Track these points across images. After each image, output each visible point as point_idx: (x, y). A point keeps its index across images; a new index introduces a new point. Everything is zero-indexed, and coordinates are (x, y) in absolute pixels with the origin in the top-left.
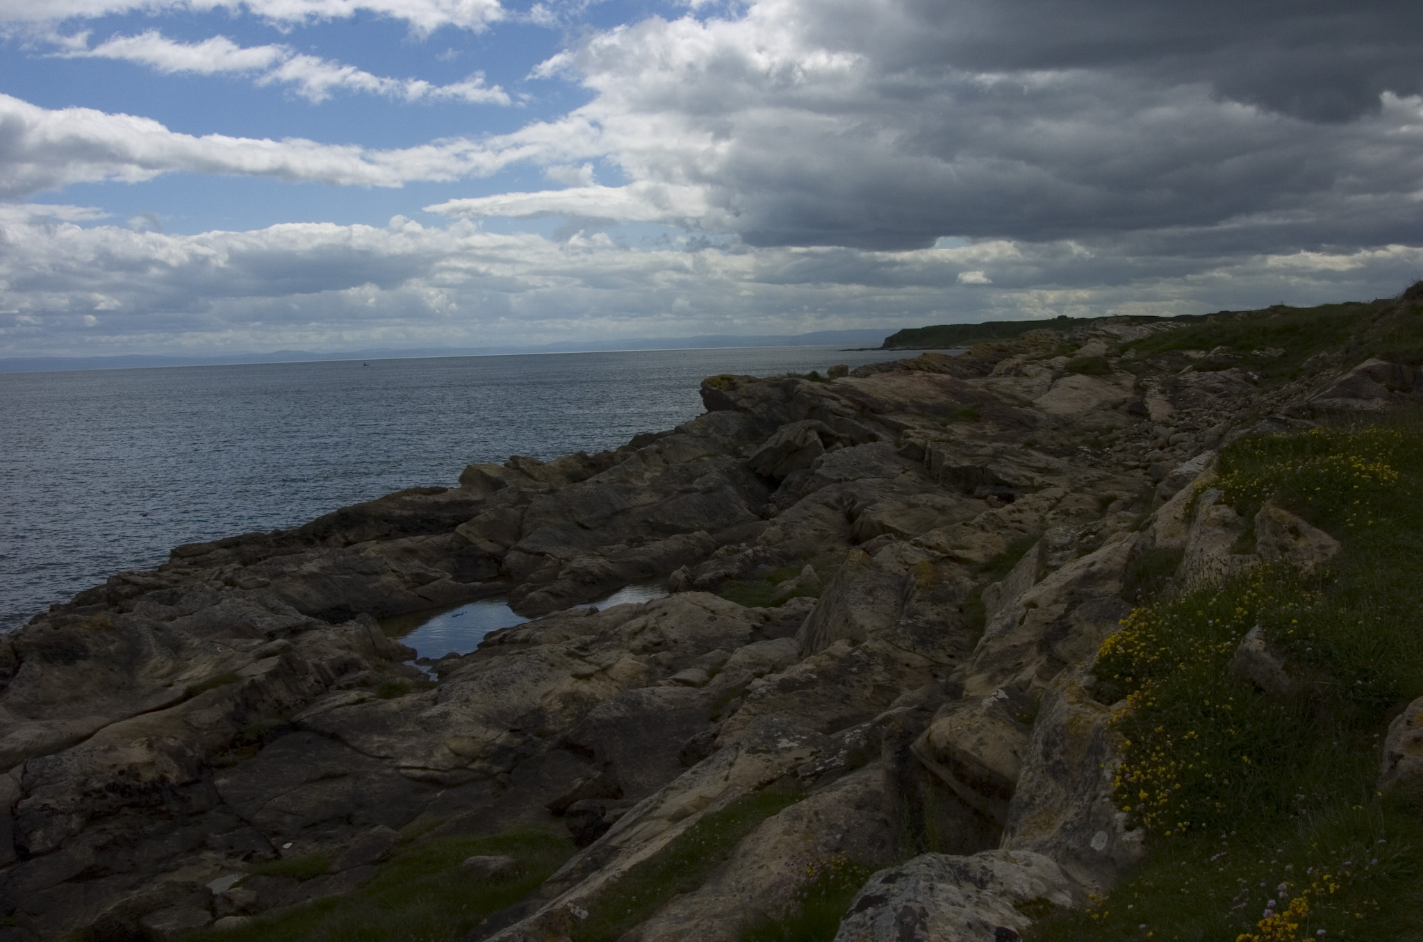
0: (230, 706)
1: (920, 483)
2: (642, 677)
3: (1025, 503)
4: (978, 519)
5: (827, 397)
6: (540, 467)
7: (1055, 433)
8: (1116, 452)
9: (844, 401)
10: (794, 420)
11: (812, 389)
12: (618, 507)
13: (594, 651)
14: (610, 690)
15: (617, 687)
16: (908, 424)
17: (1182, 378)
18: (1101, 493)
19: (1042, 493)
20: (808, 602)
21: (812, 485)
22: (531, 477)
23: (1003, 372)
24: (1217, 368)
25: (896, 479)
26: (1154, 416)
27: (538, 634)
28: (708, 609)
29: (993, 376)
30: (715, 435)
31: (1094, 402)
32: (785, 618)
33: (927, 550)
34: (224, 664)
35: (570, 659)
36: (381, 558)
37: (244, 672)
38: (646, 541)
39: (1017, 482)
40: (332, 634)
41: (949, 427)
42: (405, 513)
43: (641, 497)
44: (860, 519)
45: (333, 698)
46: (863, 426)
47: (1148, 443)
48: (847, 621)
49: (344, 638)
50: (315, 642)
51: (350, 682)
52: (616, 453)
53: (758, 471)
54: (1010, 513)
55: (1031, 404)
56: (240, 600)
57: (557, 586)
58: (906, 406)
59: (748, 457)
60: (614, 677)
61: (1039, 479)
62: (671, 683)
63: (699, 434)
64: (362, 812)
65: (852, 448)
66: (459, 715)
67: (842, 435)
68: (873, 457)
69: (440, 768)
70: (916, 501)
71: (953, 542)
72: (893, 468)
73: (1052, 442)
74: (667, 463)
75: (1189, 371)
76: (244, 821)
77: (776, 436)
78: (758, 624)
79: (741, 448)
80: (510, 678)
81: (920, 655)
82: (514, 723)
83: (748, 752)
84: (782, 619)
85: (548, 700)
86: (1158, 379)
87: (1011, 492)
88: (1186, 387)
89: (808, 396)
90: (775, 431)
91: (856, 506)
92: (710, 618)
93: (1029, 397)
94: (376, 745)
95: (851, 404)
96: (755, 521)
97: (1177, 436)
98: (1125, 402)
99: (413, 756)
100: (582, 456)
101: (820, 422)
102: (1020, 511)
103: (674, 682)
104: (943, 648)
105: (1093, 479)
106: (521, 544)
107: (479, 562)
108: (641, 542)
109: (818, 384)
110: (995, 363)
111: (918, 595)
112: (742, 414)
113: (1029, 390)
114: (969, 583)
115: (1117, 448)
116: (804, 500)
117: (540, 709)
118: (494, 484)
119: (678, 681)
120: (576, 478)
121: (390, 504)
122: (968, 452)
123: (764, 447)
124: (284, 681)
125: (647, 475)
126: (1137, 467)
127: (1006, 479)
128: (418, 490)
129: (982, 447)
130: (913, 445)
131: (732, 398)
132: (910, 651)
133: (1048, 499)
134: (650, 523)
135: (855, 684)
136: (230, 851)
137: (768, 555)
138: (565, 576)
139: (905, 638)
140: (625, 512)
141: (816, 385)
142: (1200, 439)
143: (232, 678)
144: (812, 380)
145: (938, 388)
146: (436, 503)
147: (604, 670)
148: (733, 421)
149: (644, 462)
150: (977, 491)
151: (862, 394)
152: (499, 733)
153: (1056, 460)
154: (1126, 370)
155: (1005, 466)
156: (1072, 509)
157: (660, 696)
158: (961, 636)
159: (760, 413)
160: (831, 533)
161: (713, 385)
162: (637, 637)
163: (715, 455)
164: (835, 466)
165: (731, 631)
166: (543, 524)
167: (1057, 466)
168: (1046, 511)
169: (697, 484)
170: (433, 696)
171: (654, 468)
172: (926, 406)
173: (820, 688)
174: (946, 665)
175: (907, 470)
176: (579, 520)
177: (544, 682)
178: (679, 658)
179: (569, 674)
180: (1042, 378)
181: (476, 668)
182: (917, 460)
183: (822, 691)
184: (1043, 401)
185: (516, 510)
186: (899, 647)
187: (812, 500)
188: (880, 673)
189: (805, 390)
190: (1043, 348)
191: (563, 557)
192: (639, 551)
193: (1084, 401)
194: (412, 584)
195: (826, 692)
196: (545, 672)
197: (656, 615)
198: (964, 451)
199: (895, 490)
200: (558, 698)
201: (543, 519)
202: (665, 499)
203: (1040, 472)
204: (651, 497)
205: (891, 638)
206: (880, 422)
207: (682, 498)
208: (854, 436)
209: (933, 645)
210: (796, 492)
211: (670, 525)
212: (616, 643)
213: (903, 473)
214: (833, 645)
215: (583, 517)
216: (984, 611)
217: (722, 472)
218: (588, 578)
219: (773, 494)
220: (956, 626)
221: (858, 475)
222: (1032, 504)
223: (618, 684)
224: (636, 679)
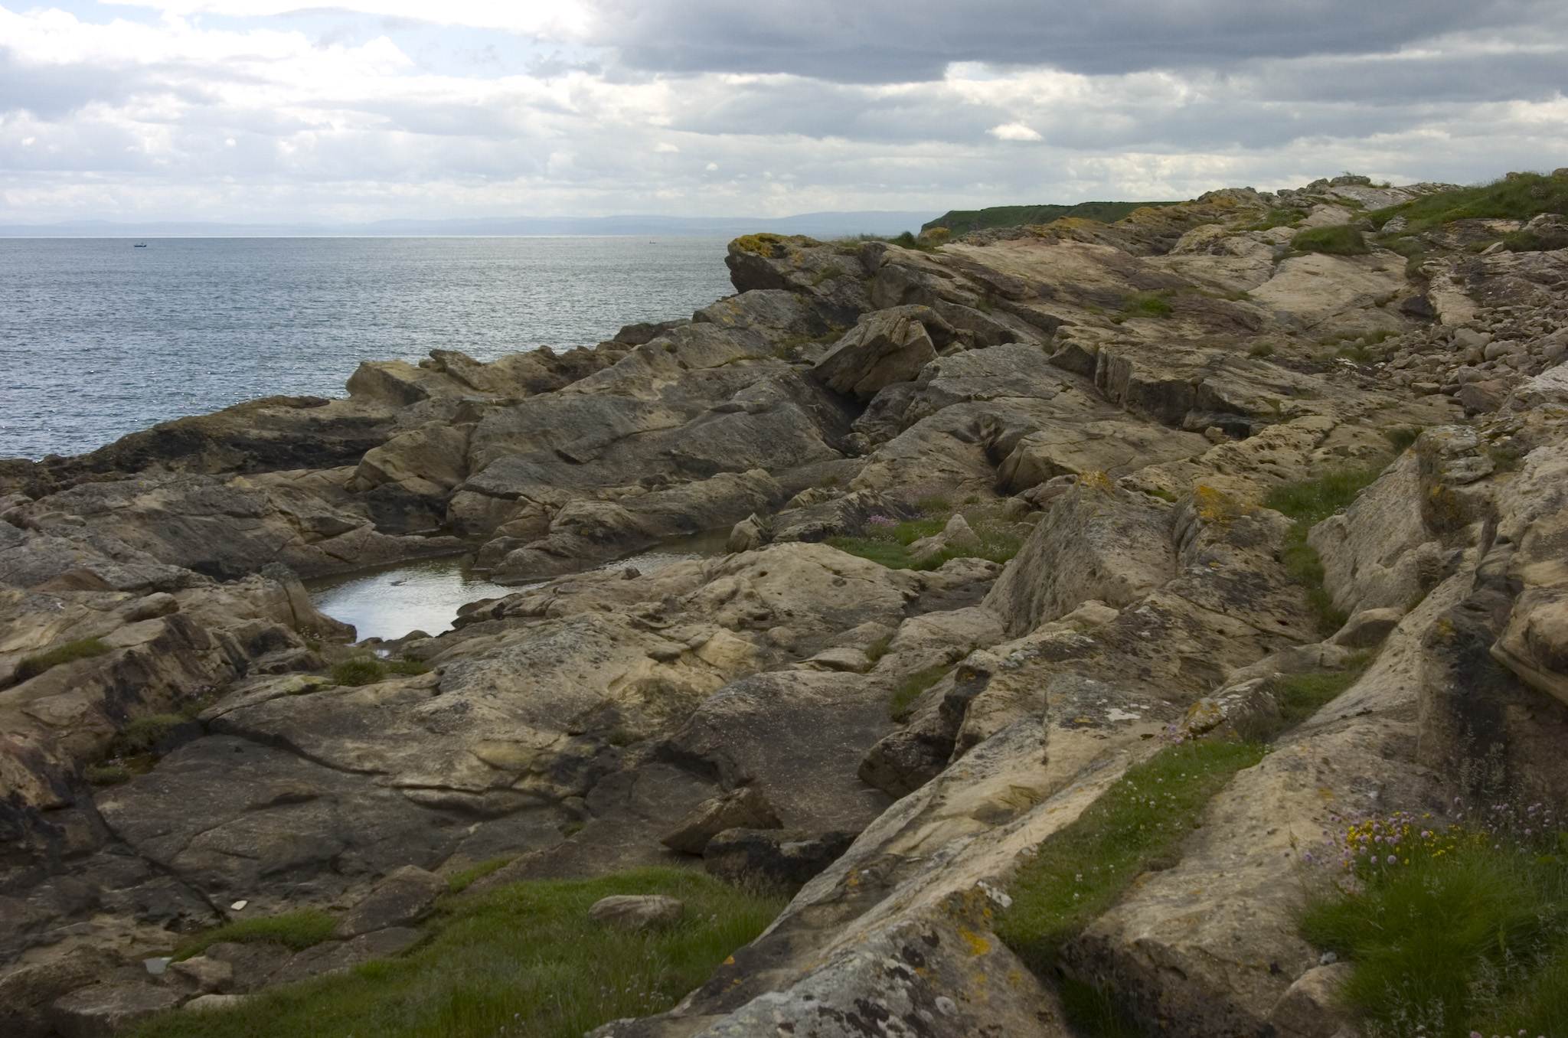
0: (99, 693)
1: (1095, 407)
2: (752, 662)
3: (1278, 436)
4: (1209, 456)
6: (479, 369)
7: (1293, 339)
8: (1397, 368)
9: (959, 280)
10: (878, 309)
11: (908, 259)
12: (620, 430)
13: (671, 622)
14: (710, 680)
15: (719, 676)
16: (1061, 317)
17: (1487, 260)
18: (1389, 426)
19: (1293, 423)
21: (923, 405)
22: (467, 383)
23: (1193, 247)
24: (1543, 245)
25: (1055, 401)
26: (1446, 318)
27: (559, 601)
28: (830, 569)
29: (1178, 254)
30: (756, 326)
31: (1347, 295)
32: (948, 587)
34: (75, 627)
35: (637, 631)
36: (261, 492)
37: (112, 640)
38: (673, 482)
39: (1251, 406)
40: (224, 595)
41: (1125, 324)
42: (266, 434)
43: (653, 416)
44: (1014, 454)
45: (262, 684)
46: (991, 319)
47: (1449, 355)
48: (1093, 573)
49: (246, 602)
50: (198, 607)
51: (281, 664)
52: (596, 351)
53: (832, 382)
54: (1257, 448)
55: (1245, 296)
56: (61, 540)
57: (555, 541)
58: (1055, 290)
59: (813, 364)
60: (711, 662)
61: (1286, 404)
62: (812, 667)
63: (733, 324)
64: (354, 854)
65: (979, 351)
66: (483, 708)
67: (961, 331)
68: (1013, 366)
69: (469, 787)
70: (1096, 431)
71: (1182, 486)
72: (1046, 382)
73: (1292, 352)
74: (686, 367)
75: (1498, 251)
76: (157, 867)
77: (859, 329)
78: (912, 593)
80: (554, 655)
81: (1236, 618)
82: (574, 722)
83: (1062, 725)
84: (943, 588)
85: (619, 690)
86: (1447, 262)
87: (1245, 421)
88: (1496, 274)
89: (902, 269)
90: (853, 324)
91: (1002, 436)
92: (835, 582)
93: (1242, 286)
94: (354, 754)
95: (970, 284)
96: (835, 458)
97: (1495, 345)
98: (1395, 297)
99: (419, 769)
100: (545, 354)
101: (926, 309)
102: (1272, 447)
103: (817, 666)
104: (1269, 611)
105: (1373, 406)
106: (474, 479)
107: (406, 509)
108: (664, 485)
109: (915, 252)
110: (1177, 236)
112: (796, 296)
113: (1240, 275)
115: (1398, 362)
116: (919, 426)
117: (610, 703)
118: (409, 394)
119: (823, 663)
120: (536, 387)
121: (240, 420)
122: (1167, 361)
123: (839, 346)
124: (177, 657)
125: (657, 384)
126: (1436, 391)
127: (1235, 402)
128: (280, 401)
130: (1075, 348)
131: (780, 269)
132: (1220, 613)
134: (674, 455)
135: (1152, 654)
136: (141, 914)
137: (881, 503)
138: (562, 528)
139: (1207, 593)
140: (631, 438)
141: (913, 253)
142: (1535, 350)
143: (94, 649)
144: (904, 247)
145: (1100, 266)
146: (314, 420)
147: (695, 650)
148: (784, 306)
149: (649, 364)
150: (1188, 419)
151: (986, 270)
152: (556, 736)
153: (1305, 377)
154: (1391, 249)
155: (1232, 382)
156: (1352, 446)
157: (805, 684)
158: (1290, 595)
159: (825, 295)
160: (967, 476)
161: (747, 250)
162: (725, 606)
163: (760, 358)
164: (959, 377)
165: (872, 602)
166: (505, 452)
167: (1311, 385)
168: (1311, 447)
169: (738, 399)
170: (431, 682)
171: (667, 374)
172: (1085, 291)
173: (1102, 657)
174: (1279, 635)
175: (1069, 387)
176: (560, 448)
177: (607, 663)
178: (804, 637)
179: (643, 653)
180: (1256, 257)
181: (482, 646)
182: (1081, 373)
183: (1106, 662)
184: (1265, 291)
185: (458, 429)
186: (1202, 606)
187: (930, 426)
188: (1184, 641)
189: (898, 260)
190: (1244, 217)
191: (548, 501)
192: (667, 495)
193: (1331, 293)
194: (312, 534)
195: (1112, 663)
196: (606, 648)
197: (750, 575)
198: (1161, 358)
199: (1057, 415)
200: (635, 687)
201: (503, 444)
202: (692, 421)
203: (1286, 394)
204: (668, 417)
205: (1187, 592)
206: (1018, 315)
207: (720, 420)
208: (980, 334)
209: (1251, 605)
210: (897, 417)
211: (705, 460)
212: (696, 614)
213: (1063, 391)
214: (1083, 606)
215: (566, 445)
216: (1316, 561)
217: (776, 382)
218: (599, 532)
219: (858, 420)
220: (1278, 581)
221: (995, 392)
222: (1287, 437)
223: (718, 672)
224: (745, 666)
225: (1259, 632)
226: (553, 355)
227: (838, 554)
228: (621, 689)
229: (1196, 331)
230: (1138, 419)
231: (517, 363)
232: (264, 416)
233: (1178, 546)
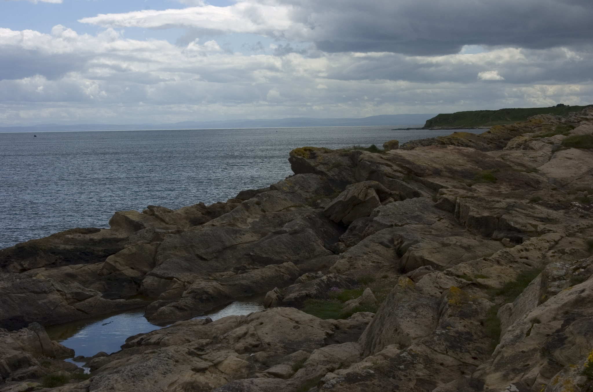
1: (452, 229)
2: (243, 370)
3: (530, 244)
4: (494, 256)
5: (382, 164)
6: (170, 214)
7: (554, 192)
9: (395, 167)
10: (358, 181)
11: (372, 158)
12: (228, 244)
13: (208, 351)
14: (220, 380)
15: (225, 378)
16: (442, 184)
18: (589, 238)
19: (543, 237)
20: (367, 316)
21: (371, 229)
22: (163, 221)
23: (514, 146)
25: (433, 225)
28: (294, 320)
29: (507, 149)
30: (299, 191)
31: (584, 169)
32: (350, 328)
33: (456, 278)
35: (190, 356)
36: (49, 281)
38: (248, 269)
39: (524, 228)
40: (9, 338)
41: (473, 187)
42: (68, 247)
43: (245, 236)
44: (406, 254)
45: (8, 388)
46: (409, 186)
48: (396, 330)
49: (19, 342)
51: (23, 375)
52: (226, 204)
53: (332, 218)
54: (519, 251)
55: (535, 170)
57: (181, 302)
58: (441, 171)
59: (324, 208)
60: (223, 371)
61: (541, 226)
62: (265, 375)
63: (288, 191)
65: (400, 202)
67: (393, 192)
68: (416, 209)
70: (448, 242)
71: (476, 272)
72: (431, 217)
73: (552, 199)
74: (264, 212)
77: (345, 192)
78: (330, 332)
79: (319, 201)
80: (145, 371)
81: (451, 356)
84: (348, 328)
87: (520, 236)
89: (369, 163)
90: (344, 189)
91: (403, 245)
92: (295, 327)
93: (534, 165)
95: (400, 169)
96: (328, 255)
100: (201, 206)
101: (377, 182)
102: (527, 250)
103: (267, 375)
104: (469, 352)
105: (584, 227)
106: (155, 271)
107: (123, 284)
108: (244, 270)
110: (509, 139)
111: (450, 311)
112: (320, 176)
113: (534, 160)
114: (488, 303)
116: (366, 240)
118: (136, 226)
119: (270, 373)
120: (196, 222)
121: (56, 241)
122: (487, 206)
123: (335, 200)
125: (250, 220)
127: (516, 226)
128: (78, 231)
129: (498, 202)
130: (446, 200)
131: (312, 164)
132: (444, 354)
133: (548, 242)
134: (251, 256)
135: (403, 378)
137: (338, 281)
138: (188, 295)
139: (440, 344)
140: (233, 247)
141: (375, 155)
144: (371, 152)
145: (465, 158)
146: (92, 240)
147: (216, 365)
148: (313, 181)
149: (247, 211)
150: (494, 234)
151: (408, 162)
153: (555, 212)
155: (516, 216)
156: (567, 249)
157: (257, 385)
158: (482, 343)
159: (333, 176)
160: (385, 264)
161: (298, 155)
162: (240, 340)
163: (300, 206)
164: (388, 215)
165: (310, 337)
166: (172, 256)
167: (555, 217)
168: (547, 250)
169: (286, 228)
170: (86, 385)
171: (254, 215)
172: (456, 171)
173: (376, 380)
174: (471, 365)
175: (442, 219)
176: (198, 253)
177: (170, 375)
178: (272, 356)
179: (190, 368)
180: (544, 151)
181: (119, 364)
182: (449, 211)
183: (378, 383)
184: (545, 168)
185: (152, 245)
186: (436, 351)
187: (371, 240)
188: (421, 370)
189: (367, 159)
190: (545, 129)
191: (186, 281)
192: (242, 276)
193: (577, 168)
194: (72, 300)
195: (381, 383)
196: (171, 366)
197: (255, 324)
198: (484, 204)
199: (433, 233)
200: (181, 386)
201: (172, 252)
202: (263, 238)
203: (542, 221)
204: (252, 236)
205: (430, 343)
206: (422, 183)
207: (275, 238)
208: (402, 193)
209: (461, 349)
210: (360, 234)
211: (266, 257)
212: (225, 345)
213: (438, 221)
214: (386, 348)
215: (201, 251)
216: (499, 325)
217: (304, 219)
218: (204, 297)
219: (342, 235)
220: (479, 336)
221: (405, 222)
222: (536, 245)
223: (226, 376)
224: (239, 373)
225: (462, 363)
226: (205, 206)
227: (299, 313)
228: (174, 387)
229: (507, 189)
230: (472, 234)
231: (187, 211)
232: (69, 238)
233: (440, 316)
